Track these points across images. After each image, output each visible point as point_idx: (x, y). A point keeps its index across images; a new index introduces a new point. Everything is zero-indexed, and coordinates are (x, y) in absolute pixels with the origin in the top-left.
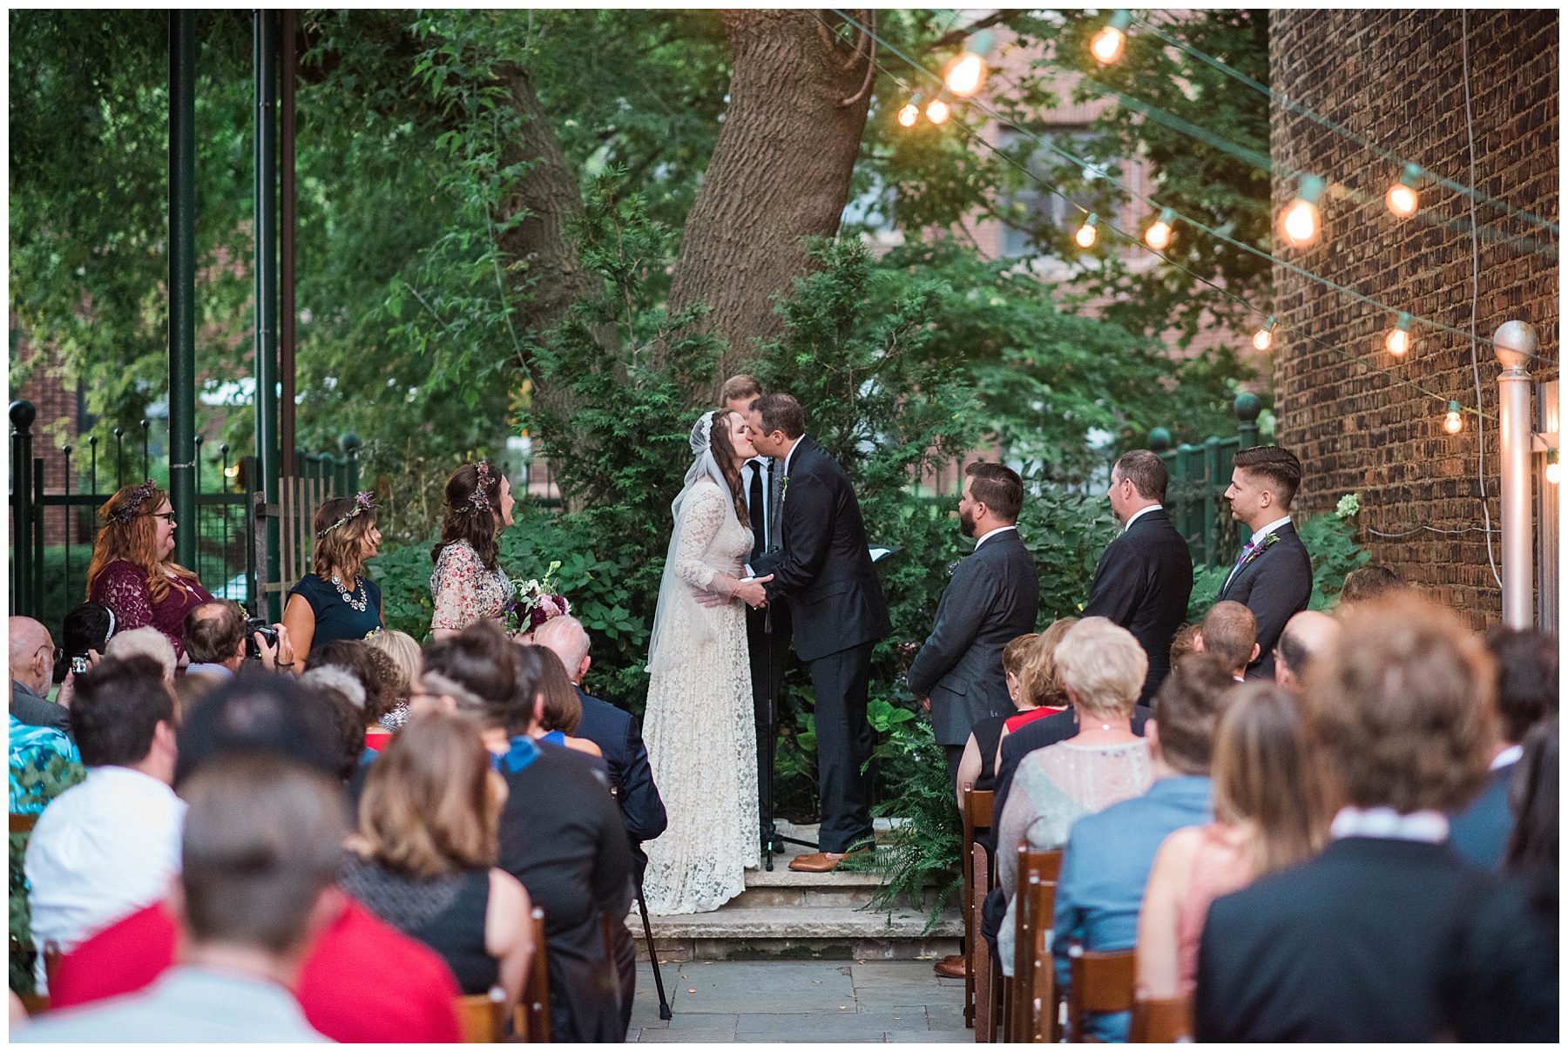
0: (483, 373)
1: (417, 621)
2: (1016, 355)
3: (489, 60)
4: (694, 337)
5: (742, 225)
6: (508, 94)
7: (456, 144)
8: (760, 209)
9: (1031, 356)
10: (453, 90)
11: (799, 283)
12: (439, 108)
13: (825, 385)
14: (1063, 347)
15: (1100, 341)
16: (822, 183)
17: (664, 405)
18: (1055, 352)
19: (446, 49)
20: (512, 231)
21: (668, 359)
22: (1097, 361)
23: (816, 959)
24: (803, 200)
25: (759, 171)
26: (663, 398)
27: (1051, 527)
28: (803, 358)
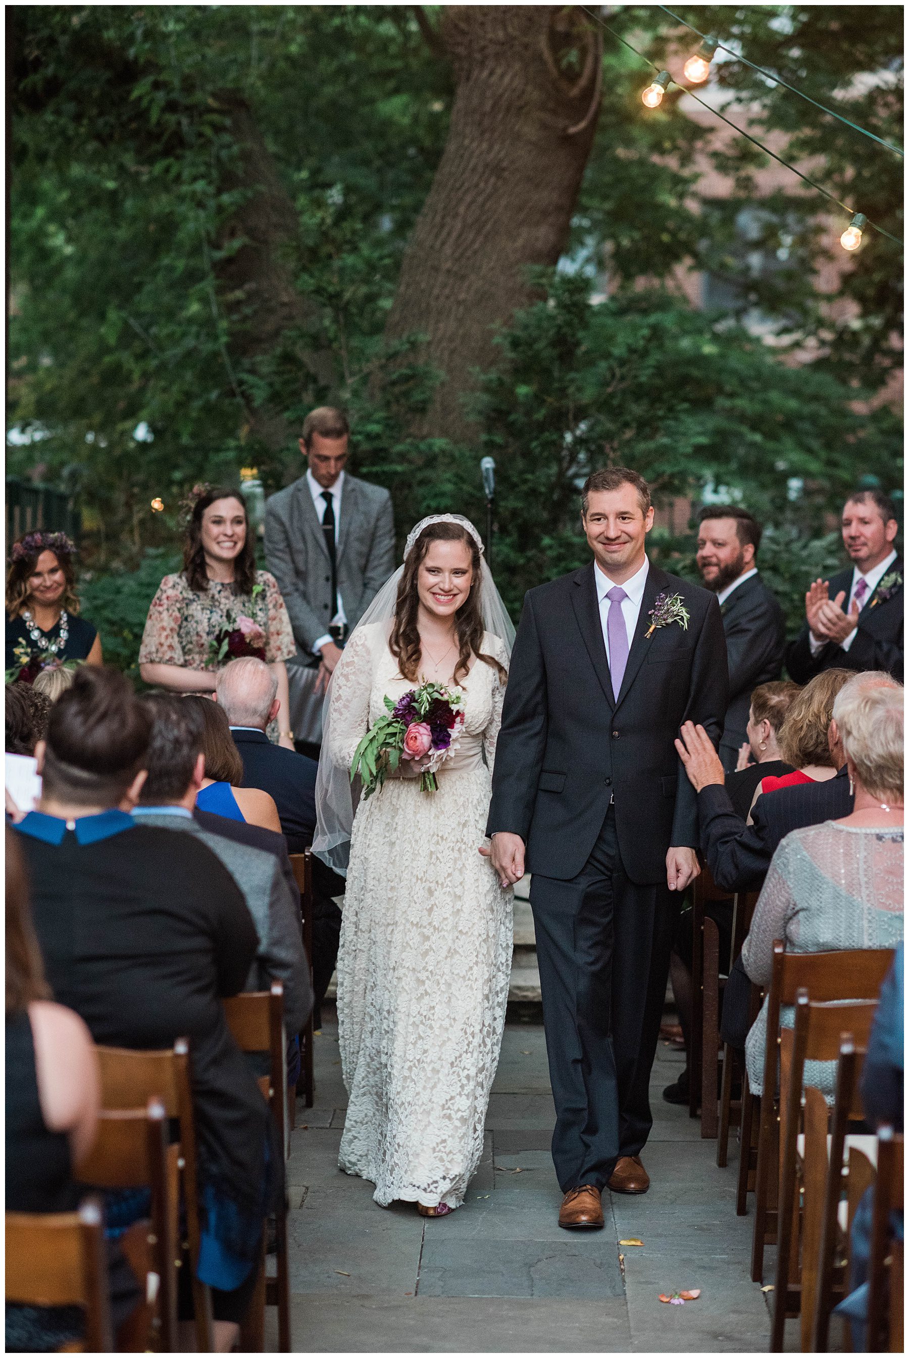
0: (197, 404)
1: (119, 655)
2: (727, 403)
3: (209, 87)
4: (410, 366)
5: (462, 254)
6: (228, 122)
7: (174, 171)
8: (481, 239)
9: (742, 403)
10: (171, 118)
11: (520, 314)
12: (158, 137)
13: (545, 417)
14: (774, 396)
15: (809, 390)
16: (545, 213)
17: (378, 436)
18: (765, 402)
19: (163, 77)
20: (230, 260)
21: (383, 389)
22: (808, 409)
23: (526, 1023)
24: (524, 232)
25: (480, 199)
26: (374, 428)
27: (775, 569)
28: (523, 390)
